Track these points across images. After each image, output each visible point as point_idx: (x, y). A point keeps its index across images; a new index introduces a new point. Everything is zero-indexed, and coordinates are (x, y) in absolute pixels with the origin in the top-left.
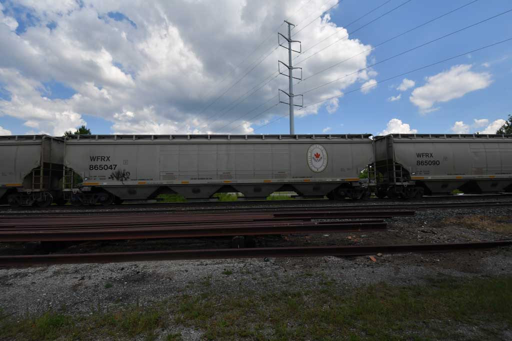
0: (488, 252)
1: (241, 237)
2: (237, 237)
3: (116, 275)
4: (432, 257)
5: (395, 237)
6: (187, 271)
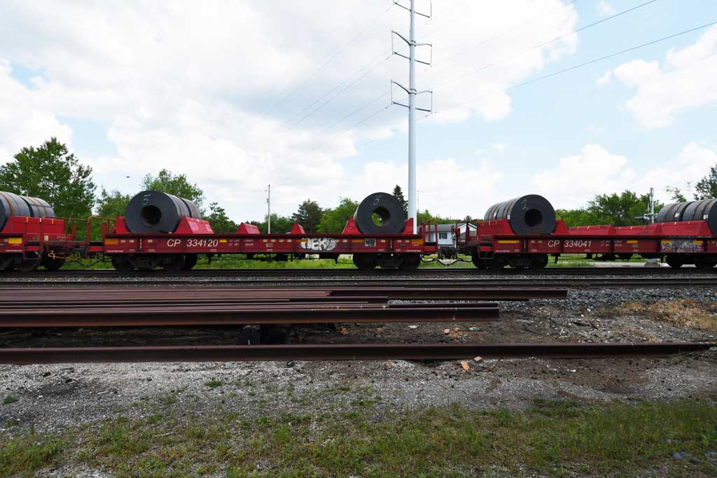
0: (663, 360)
1: (255, 327)
2: (249, 326)
3: (32, 384)
4: (566, 365)
5: (522, 331)
6: (149, 380)
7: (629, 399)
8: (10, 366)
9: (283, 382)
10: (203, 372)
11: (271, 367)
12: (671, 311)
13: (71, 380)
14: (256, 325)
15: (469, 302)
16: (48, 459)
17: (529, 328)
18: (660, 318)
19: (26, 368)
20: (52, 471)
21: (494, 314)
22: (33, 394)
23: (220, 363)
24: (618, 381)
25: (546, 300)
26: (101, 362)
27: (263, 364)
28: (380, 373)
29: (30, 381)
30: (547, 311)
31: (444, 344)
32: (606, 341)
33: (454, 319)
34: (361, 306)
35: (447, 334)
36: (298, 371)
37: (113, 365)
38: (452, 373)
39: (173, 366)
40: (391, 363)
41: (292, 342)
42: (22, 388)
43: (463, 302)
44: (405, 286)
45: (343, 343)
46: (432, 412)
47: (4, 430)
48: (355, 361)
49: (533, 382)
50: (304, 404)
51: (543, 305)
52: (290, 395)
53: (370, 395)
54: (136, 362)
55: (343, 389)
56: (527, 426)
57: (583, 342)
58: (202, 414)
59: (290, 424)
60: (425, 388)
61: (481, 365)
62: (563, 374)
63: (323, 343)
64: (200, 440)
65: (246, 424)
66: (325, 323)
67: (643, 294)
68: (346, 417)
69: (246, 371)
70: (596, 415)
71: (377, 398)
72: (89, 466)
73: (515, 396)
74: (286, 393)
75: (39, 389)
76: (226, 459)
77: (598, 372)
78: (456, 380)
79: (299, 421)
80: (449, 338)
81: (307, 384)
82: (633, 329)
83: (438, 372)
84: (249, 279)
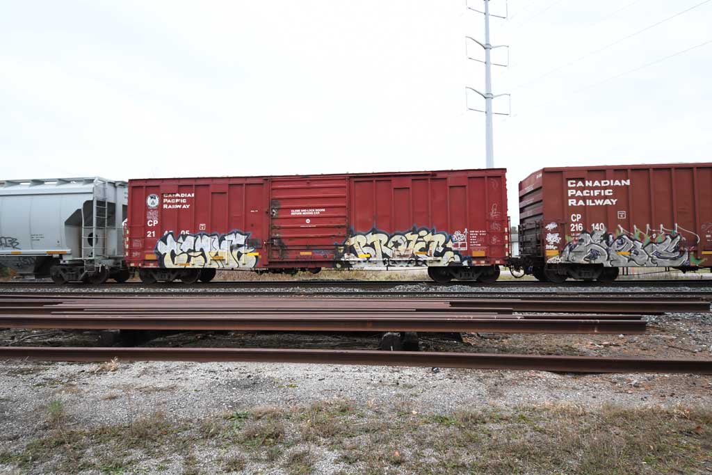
1: (395, 334)
2: (389, 333)
13: (250, 377)
19: (208, 365)
21: (641, 328)
23: (369, 366)
27: (409, 369)
33: (596, 331)
34: (495, 317)
39: (328, 367)
40: (535, 374)
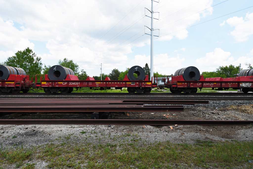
0: (245, 127)
1: (97, 113)
2: (95, 113)
3: (22, 132)
4: (208, 128)
5: (192, 116)
6: (61, 131)
7: (232, 141)
8: (14, 125)
9: (107, 132)
10: (79, 128)
11: (103, 127)
12: (247, 109)
13: (35, 130)
14: (97, 112)
15: (172, 105)
16: (27, 157)
17: (195, 114)
18: (243, 111)
19: (20, 126)
20: (29, 161)
21: (182, 109)
22: (22, 135)
23: (85, 125)
24: (228, 134)
25: (201, 104)
26: (45, 124)
27: (100, 126)
28: (141, 130)
29: (21, 130)
30: (201, 108)
31: (164, 120)
32: (223, 120)
33: (167, 111)
34: (134, 106)
35: (164, 116)
36: (112, 128)
37: (49, 125)
38: (167, 130)
39: (69, 126)
40: (145, 126)
41: (110, 118)
42: (19, 133)
43: (170, 105)
44: (150, 99)
45: (128, 119)
46: (159, 144)
47: (13, 147)
48: (132, 126)
49: (196, 134)
50: (114, 140)
51: (200, 106)
52: (109, 137)
53: (137, 137)
54: (57, 124)
55: (128, 135)
56: (194, 150)
57: (215, 120)
58: (79, 143)
59: (109, 147)
60: (157, 135)
61: (177, 127)
62: (207, 131)
63: (121, 119)
64: (79, 152)
65: (94, 147)
66: (121, 112)
67: (237, 102)
68: (129, 145)
69: (94, 128)
70: (220, 146)
71: (140, 138)
72: (41, 160)
73: (190, 139)
74: (108, 136)
75: (24, 133)
76: (88, 159)
77: (220, 131)
78: (168, 133)
79: (113, 146)
80: (165, 118)
81: (115, 133)
82: (233, 115)
83: (161, 130)
84: (95, 96)
